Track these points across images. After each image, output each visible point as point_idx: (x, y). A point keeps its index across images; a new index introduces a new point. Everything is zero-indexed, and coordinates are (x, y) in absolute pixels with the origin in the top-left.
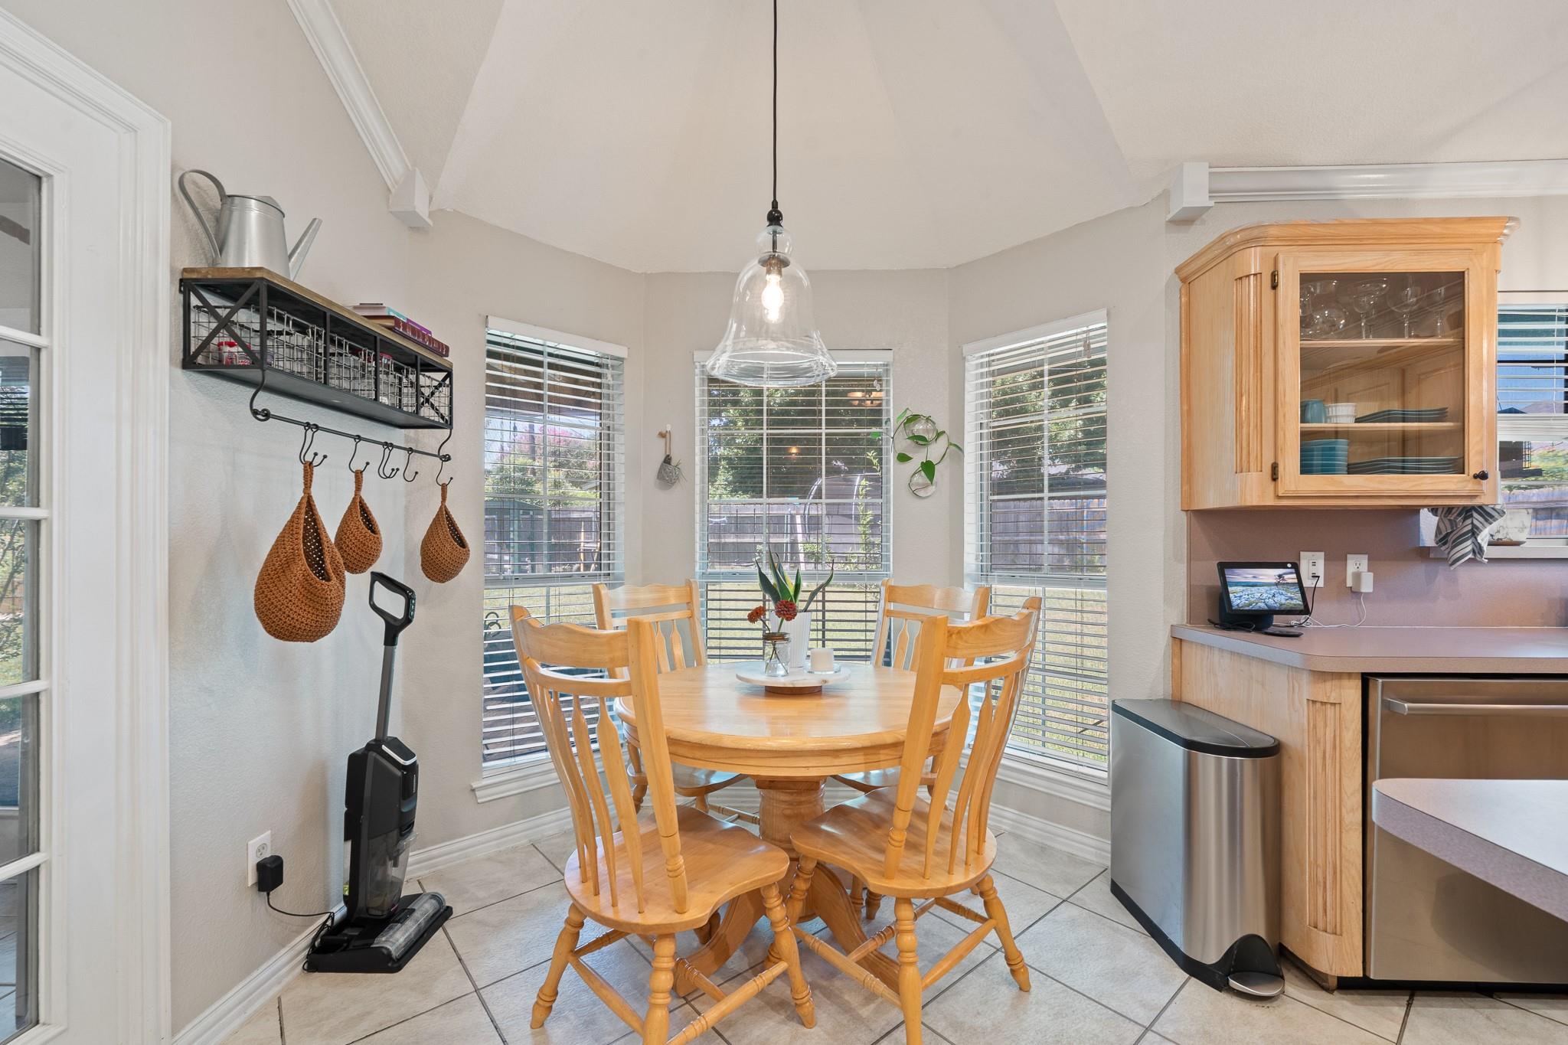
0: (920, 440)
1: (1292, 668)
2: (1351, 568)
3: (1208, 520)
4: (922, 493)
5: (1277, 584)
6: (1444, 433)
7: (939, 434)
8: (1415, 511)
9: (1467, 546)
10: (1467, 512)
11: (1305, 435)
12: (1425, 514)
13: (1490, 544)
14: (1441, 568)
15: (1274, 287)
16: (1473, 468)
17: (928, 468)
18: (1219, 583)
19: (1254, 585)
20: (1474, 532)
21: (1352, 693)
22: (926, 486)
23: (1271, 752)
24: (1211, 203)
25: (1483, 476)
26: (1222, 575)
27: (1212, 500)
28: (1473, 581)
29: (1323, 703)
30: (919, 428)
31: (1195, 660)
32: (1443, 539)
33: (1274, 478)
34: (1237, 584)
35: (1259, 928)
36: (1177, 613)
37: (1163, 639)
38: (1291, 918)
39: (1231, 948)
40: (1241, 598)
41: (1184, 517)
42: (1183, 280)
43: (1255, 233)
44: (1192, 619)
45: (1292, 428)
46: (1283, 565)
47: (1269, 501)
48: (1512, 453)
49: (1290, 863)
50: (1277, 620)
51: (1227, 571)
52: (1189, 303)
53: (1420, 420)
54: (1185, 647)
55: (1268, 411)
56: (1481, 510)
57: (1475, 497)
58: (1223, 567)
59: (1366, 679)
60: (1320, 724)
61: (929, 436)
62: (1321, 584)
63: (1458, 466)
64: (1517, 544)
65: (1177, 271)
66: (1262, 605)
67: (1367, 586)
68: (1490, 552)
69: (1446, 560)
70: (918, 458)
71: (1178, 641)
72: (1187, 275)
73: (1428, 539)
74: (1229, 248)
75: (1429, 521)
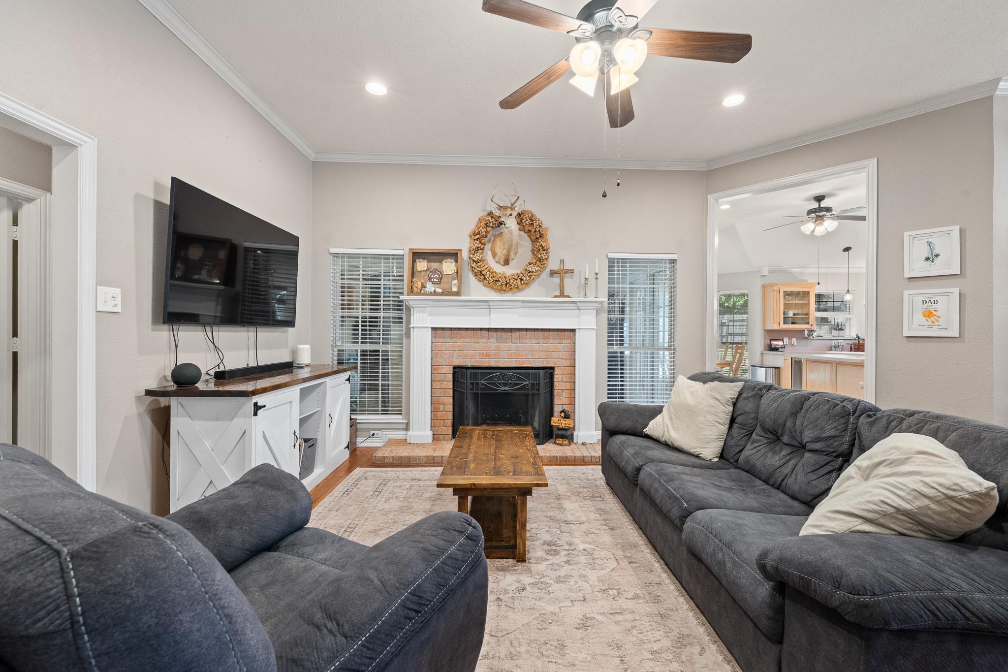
2: (793, 340)
3: (768, 332)
6: (806, 317)
8: (803, 331)
9: (813, 337)
10: (812, 331)
11: (784, 317)
13: (816, 336)
14: (808, 341)
15: (779, 292)
18: (770, 343)
20: (812, 334)
23: (779, 368)
24: (768, 274)
25: (812, 325)
27: (769, 328)
28: (813, 343)
31: (765, 357)
32: (808, 336)
33: (779, 325)
34: (774, 343)
36: (762, 349)
37: (759, 354)
41: (763, 331)
43: (776, 282)
44: (765, 350)
45: (782, 316)
46: (781, 340)
47: (778, 328)
50: (780, 349)
51: (772, 341)
52: (764, 291)
54: (764, 355)
55: (778, 313)
57: (812, 328)
58: (770, 340)
60: (785, 365)
62: (787, 343)
63: (809, 323)
64: (820, 336)
65: (762, 285)
66: (777, 347)
67: (795, 344)
68: (816, 338)
69: (809, 339)
71: (762, 354)
72: (764, 287)
73: (806, 335)
74: (772, 285)
75: (806, 332)
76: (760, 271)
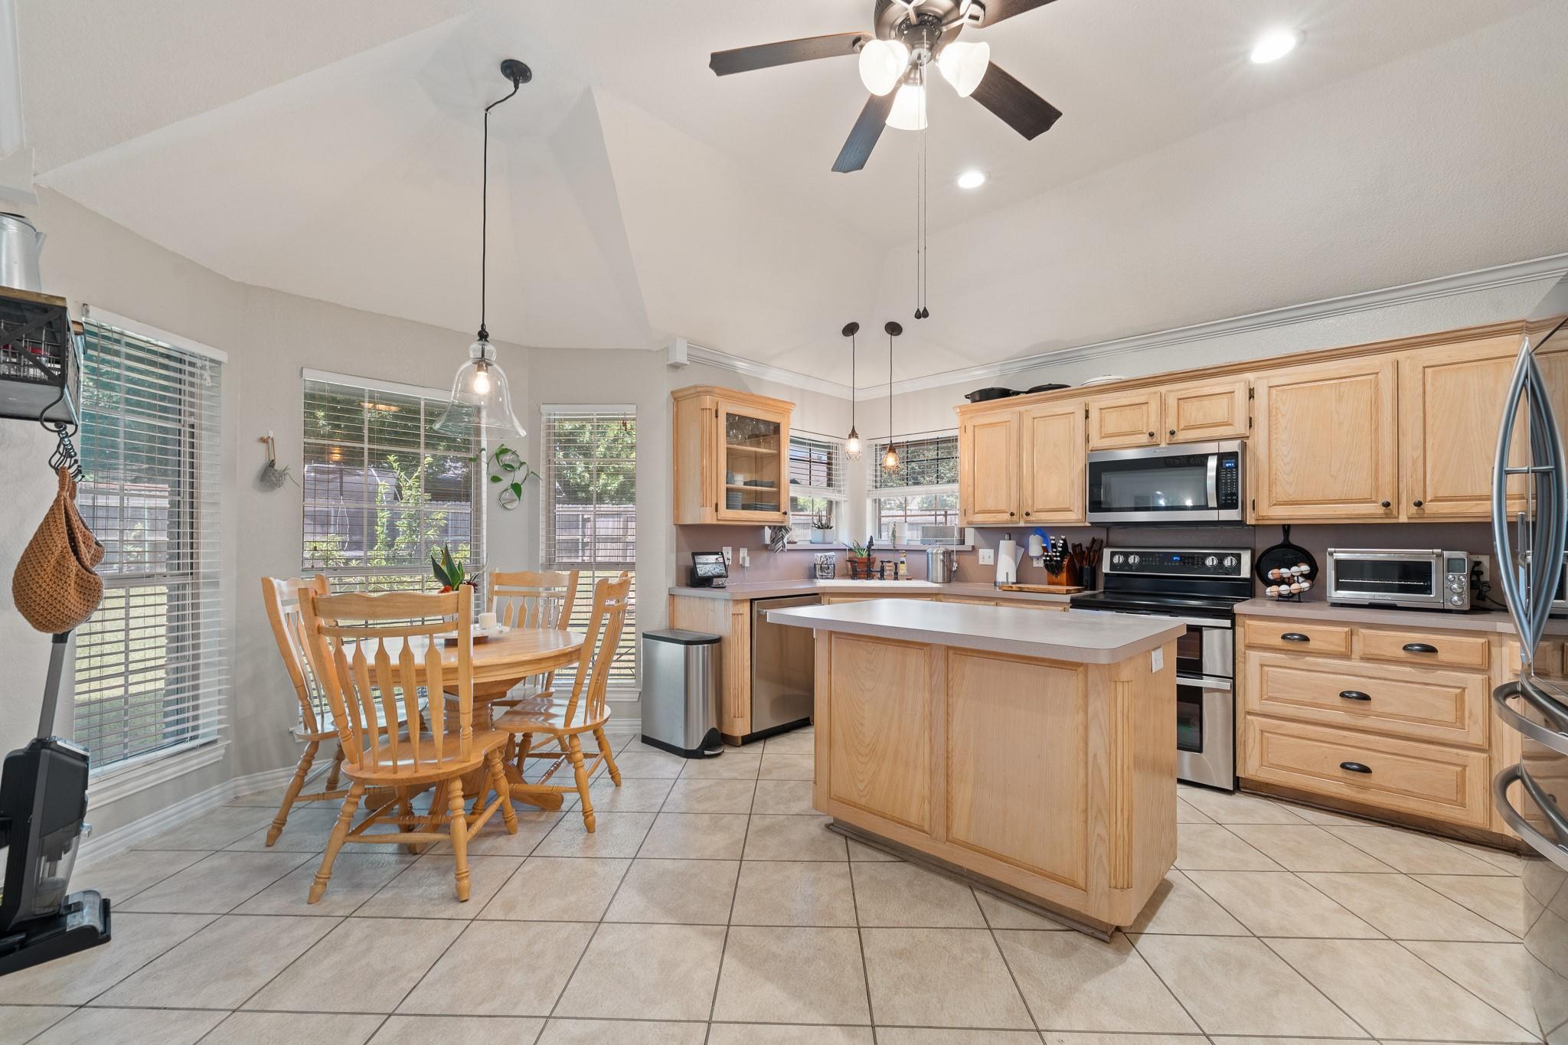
0: (509, 468)
1: (726, 600)
2: (741, 555)
3: (688, 531)
4: (509, 506)
5: (715, 563)
6: (773, 492)
7: (522, 464)
8: (763, 527)
9: (780, 544)
10: (780, 528)
11: (728, 490)
12: (767, 528)
13: (788, 543)
14: (772, 554)
15: (717, 417)
16: (783, 511)
17: (516, 488)
18: (692, 564)
19: (707, 564)
20: (783, 537)
21: (746, 608)
22: (513, 501)
23: (718, 641)
24: (688, 363)
25: (785, 513)
26: (694, 559)
27: (689, 519)
28: (783, 559)
29: (738, 614)
30: (507, 458)
31: (681, 605)
32: (773, 541)
33: (717, 511)
34: (700, 564)
35: (715, 726)
36: (671, 581)
37: (665, 596)
38: (726, 719)
39: (705, 738)
40: (702, 571)
41: (674, 529)
42: (675, 399)
43: (709, 389)
44: (678, 584)
45: (723, 486)
46: (717, 553)
47: (715, 522)
48: (794, 500)
49: (725, 692)
50: (716, 581)
51: (696, 557)
52: (677, 412)
53: (762, 486)
54: (677, 600)
55: (714, 476)
56: (784, 527)
57: (783, 522)
58: (694, 554)
59: (752, 601)
60: (737, 624)
61: (516, 465)
62: (730, 563)
63: (777, 508)
64: (795, 543)
65: (672, 393)
66: (710, 574)
67: (747, 564)
68: (788, 547)
69: (773, 550)
70: (507, 480)
71: (672, 596)
72: (677, 398)
73: (768, 541)
74: (698, 392)
75: (768, 532)
76: (666, 350)
